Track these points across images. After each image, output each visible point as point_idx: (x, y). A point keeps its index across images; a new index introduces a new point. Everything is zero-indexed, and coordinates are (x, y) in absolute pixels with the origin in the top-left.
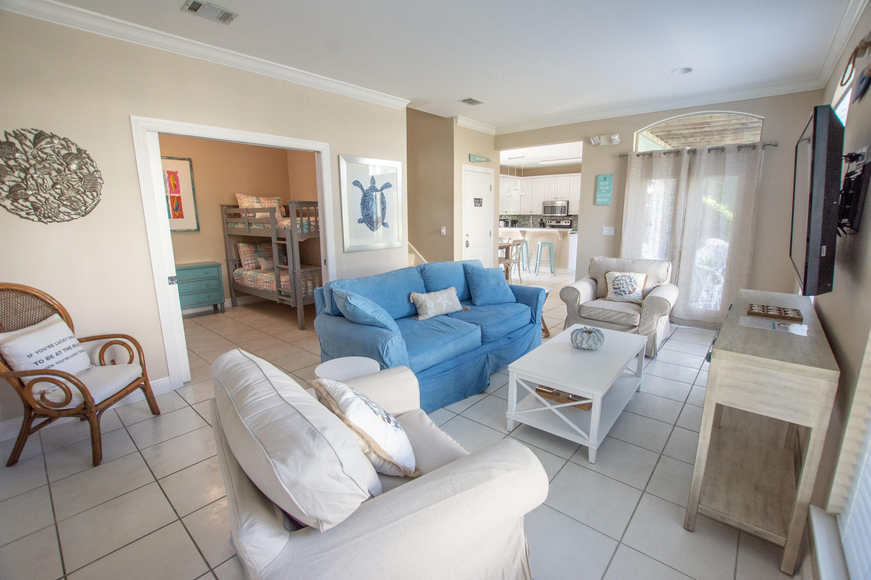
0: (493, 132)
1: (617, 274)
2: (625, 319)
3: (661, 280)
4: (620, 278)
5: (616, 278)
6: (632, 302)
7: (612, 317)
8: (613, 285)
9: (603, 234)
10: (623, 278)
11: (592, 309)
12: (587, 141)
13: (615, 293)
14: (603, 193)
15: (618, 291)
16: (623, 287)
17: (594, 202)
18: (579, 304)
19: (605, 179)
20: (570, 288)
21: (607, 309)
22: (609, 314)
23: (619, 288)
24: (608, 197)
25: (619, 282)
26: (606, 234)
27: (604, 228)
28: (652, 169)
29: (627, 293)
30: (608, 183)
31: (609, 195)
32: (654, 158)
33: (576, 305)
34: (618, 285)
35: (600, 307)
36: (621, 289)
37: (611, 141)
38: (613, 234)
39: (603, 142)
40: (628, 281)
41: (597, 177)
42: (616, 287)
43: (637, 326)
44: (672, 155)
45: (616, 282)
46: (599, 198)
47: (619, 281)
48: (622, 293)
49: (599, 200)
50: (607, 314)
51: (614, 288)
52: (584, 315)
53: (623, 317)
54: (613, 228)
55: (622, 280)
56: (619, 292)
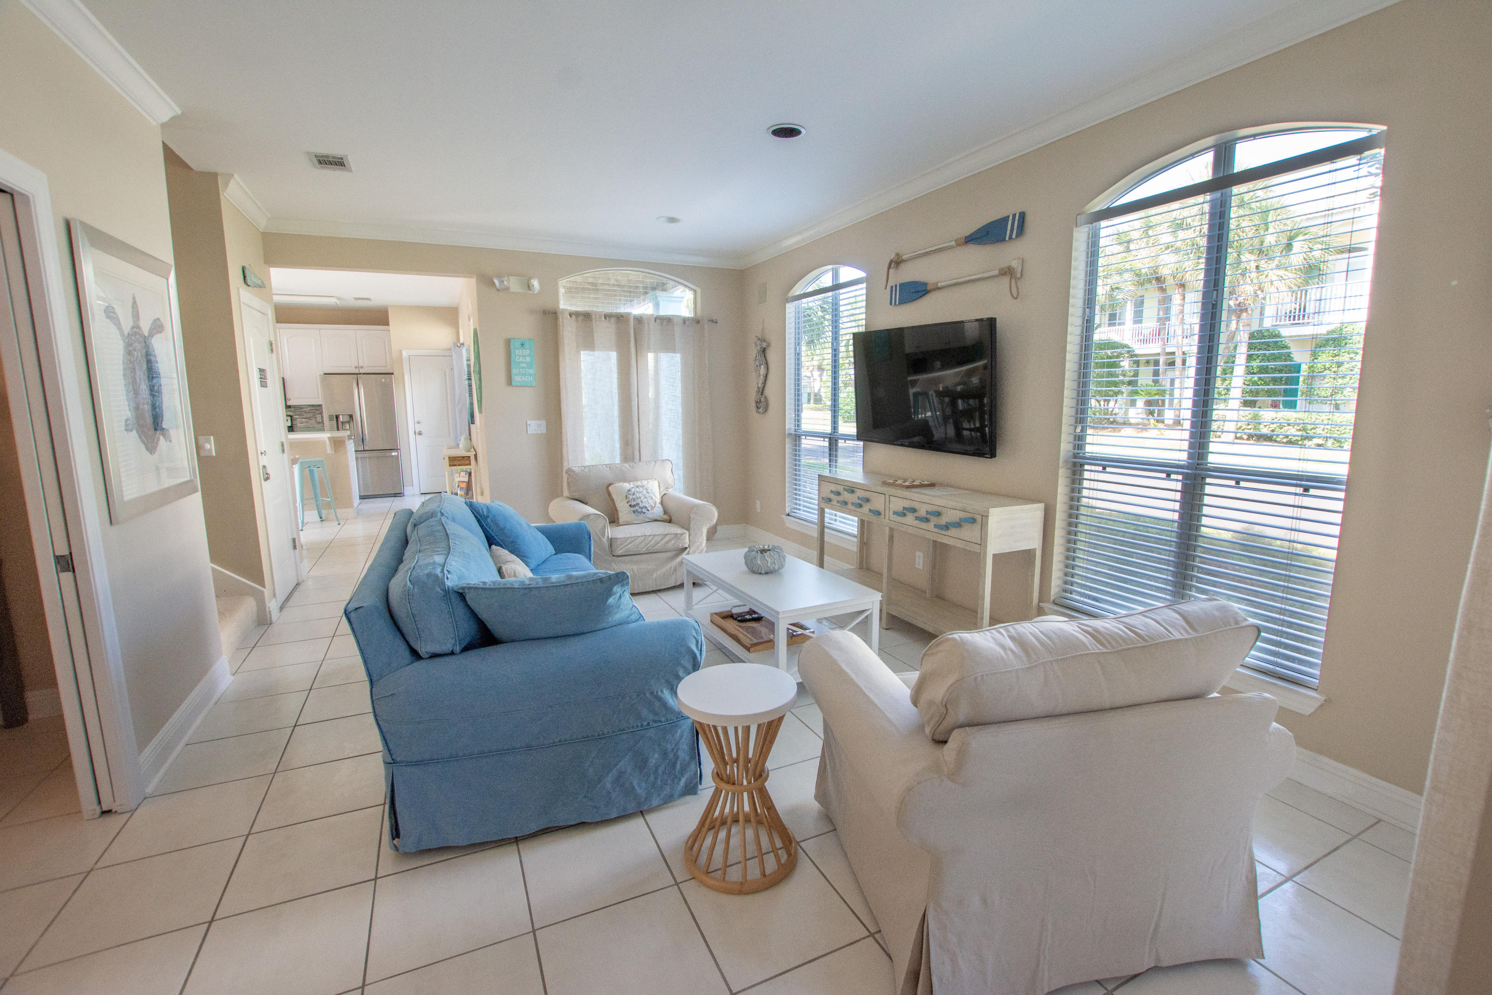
0: (263, 224)
1: (627, 486)
2: (673, 542)
3: (669, 485)
4: (633, 490)
5: (629, 491)
6: (656, 520)
7: (658, 543)
8: (628, 502)
9: (529, 432)
10: (638, 490)
11: (629, 541)
12: (486, 281)
13: (634, 512)
14: (523, 368)
15: (637, 508)
16: (642, 502)
17: (509, 382)
18: (608, 537)
19: (522, 345)
20: (592, 517)
21: (648, 534)
22: (653, 542)
23: (638, 504)
24: (531, 375)
25: (634, 496)
26: (535, 432)
27: (529, 422)
28: (593, 336)
29: (649, 509)
30: (528, 352)
31: (532, 371)
32: (594, 321)
33: (605, 540)
34: (634, 500)
35: (639, 535)
36: (641, 505)
37: (529, 287)
38: (545, 432)
39: (514, 285)
40: (645, 492)
41: (508, 342)
42: (633, 503)
43: (686, 548)
44: (613, 320)
45: (631, 497)
46: (516, 375)
47: (634, 494)
48: (644, 510)
49: (516, 379)
50: (650, 541)
51: (630, 506)
52: (619, 553)
53: (670, 540)
54: (544, 423)
55: (638, 492)
56: (639, 510)
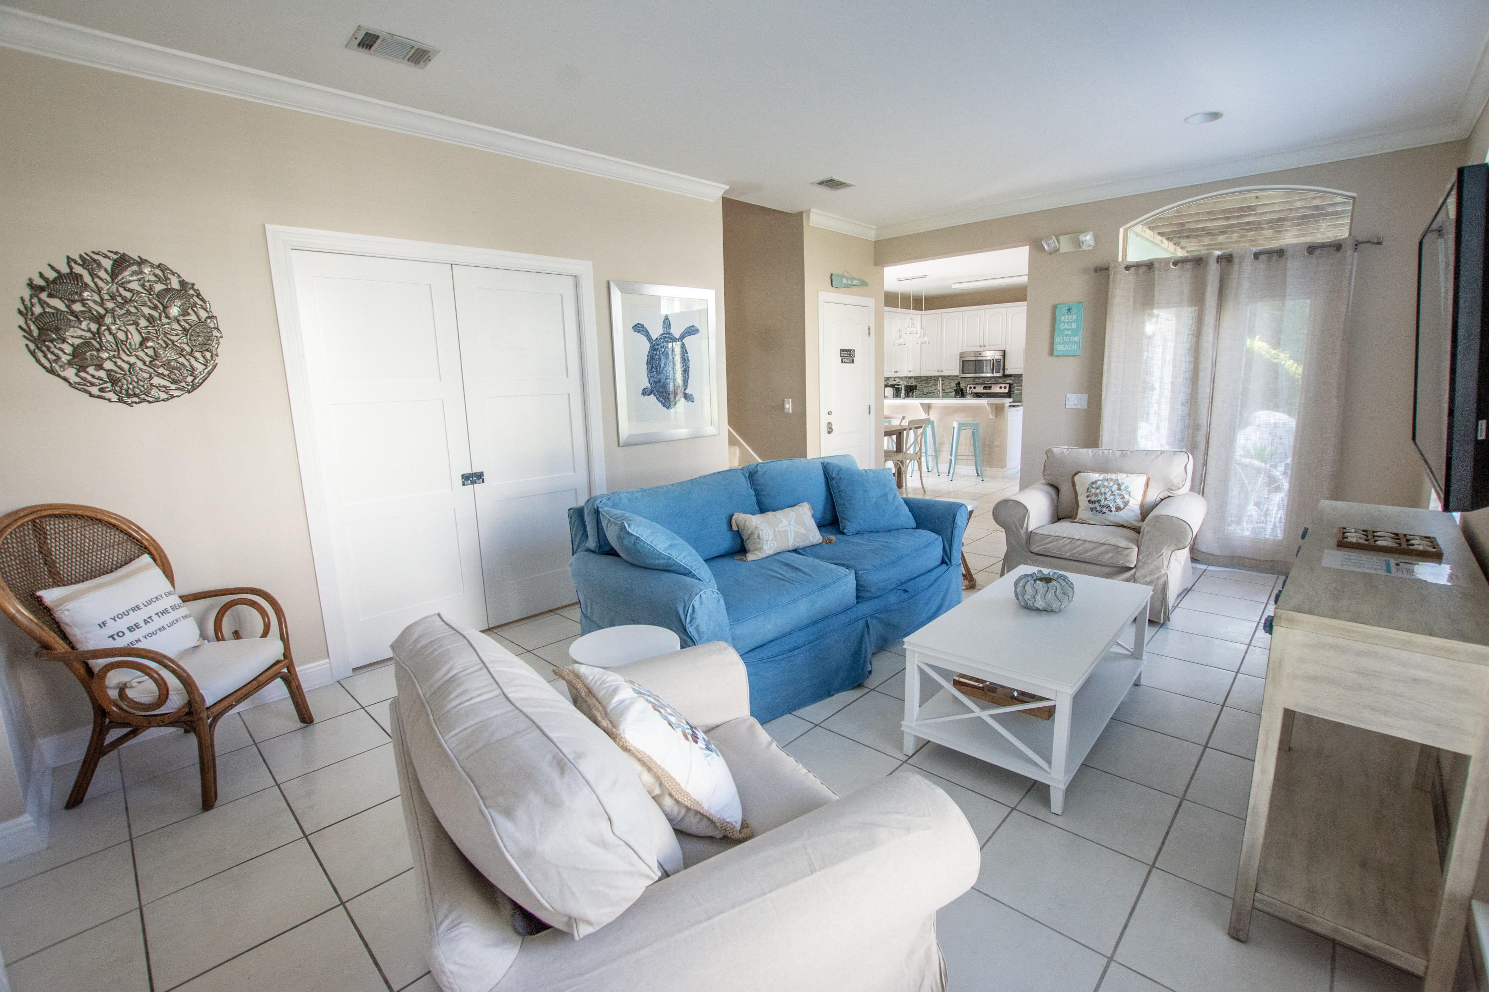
0: (871, 235)
1: (1095, 476)
2: (1110, 555)
3: (1173, 485)
4: (1099, 483)
5: (1093, 483)
6: (1122, 526)
7: (1087, 552)
8: (1088, 497)
9: (1067, 407)
10: (1106, 483)
11: (1050, 539)
12: (1036, 246)
13: (1092, 509)
14: (1067, 335)
15: (1098, 506)
16: (1106, 499)
17: (1051, 353)
18: (1027, 529)
19: (1069, 310)
20: (1010, 503)
21: (1077, 538)
22: (1082, 548)
23: (1099, 501)
24: (1076, 343)
25: (1098, 491)
26: (1074, 407)
27: (1068, 396)
28: (1153, 291)
29: (1113, 509)
30: (1075, 317)
31: (1076, 339)
32: (1156, 272)
33: (1023, 532)
34: (1096, 495)
35: (1065, 535)
36: (1102, 503)
37: (1079, 244)
38: (1085, 407)
39: (1065, 245)
40: (1115, 487)
41: (1054, 308)
42: (1093, 499)
43: (1131, 569)
44: (1188, 266)
45: (1093, 491)
46: (1059, 343)
47: (1098, 488)
48: (1104, 510)
49: (1059, 348)
50: (1079, 546)
51: (1089, 501)
52: (1035, 550)
53: (1106, 552)
54: (1085, 396)
55: (1104, 486)
56: (1098, 508)
